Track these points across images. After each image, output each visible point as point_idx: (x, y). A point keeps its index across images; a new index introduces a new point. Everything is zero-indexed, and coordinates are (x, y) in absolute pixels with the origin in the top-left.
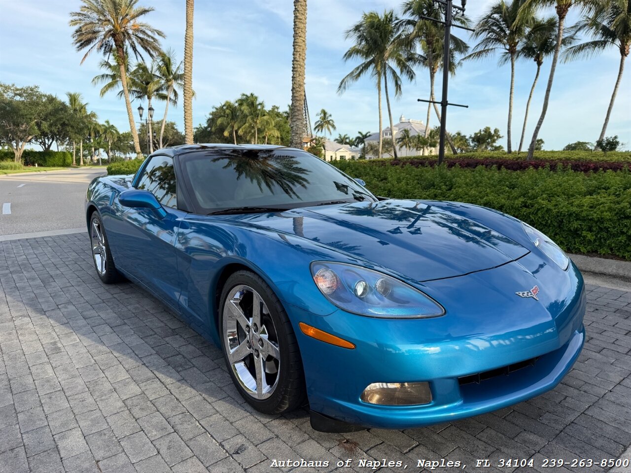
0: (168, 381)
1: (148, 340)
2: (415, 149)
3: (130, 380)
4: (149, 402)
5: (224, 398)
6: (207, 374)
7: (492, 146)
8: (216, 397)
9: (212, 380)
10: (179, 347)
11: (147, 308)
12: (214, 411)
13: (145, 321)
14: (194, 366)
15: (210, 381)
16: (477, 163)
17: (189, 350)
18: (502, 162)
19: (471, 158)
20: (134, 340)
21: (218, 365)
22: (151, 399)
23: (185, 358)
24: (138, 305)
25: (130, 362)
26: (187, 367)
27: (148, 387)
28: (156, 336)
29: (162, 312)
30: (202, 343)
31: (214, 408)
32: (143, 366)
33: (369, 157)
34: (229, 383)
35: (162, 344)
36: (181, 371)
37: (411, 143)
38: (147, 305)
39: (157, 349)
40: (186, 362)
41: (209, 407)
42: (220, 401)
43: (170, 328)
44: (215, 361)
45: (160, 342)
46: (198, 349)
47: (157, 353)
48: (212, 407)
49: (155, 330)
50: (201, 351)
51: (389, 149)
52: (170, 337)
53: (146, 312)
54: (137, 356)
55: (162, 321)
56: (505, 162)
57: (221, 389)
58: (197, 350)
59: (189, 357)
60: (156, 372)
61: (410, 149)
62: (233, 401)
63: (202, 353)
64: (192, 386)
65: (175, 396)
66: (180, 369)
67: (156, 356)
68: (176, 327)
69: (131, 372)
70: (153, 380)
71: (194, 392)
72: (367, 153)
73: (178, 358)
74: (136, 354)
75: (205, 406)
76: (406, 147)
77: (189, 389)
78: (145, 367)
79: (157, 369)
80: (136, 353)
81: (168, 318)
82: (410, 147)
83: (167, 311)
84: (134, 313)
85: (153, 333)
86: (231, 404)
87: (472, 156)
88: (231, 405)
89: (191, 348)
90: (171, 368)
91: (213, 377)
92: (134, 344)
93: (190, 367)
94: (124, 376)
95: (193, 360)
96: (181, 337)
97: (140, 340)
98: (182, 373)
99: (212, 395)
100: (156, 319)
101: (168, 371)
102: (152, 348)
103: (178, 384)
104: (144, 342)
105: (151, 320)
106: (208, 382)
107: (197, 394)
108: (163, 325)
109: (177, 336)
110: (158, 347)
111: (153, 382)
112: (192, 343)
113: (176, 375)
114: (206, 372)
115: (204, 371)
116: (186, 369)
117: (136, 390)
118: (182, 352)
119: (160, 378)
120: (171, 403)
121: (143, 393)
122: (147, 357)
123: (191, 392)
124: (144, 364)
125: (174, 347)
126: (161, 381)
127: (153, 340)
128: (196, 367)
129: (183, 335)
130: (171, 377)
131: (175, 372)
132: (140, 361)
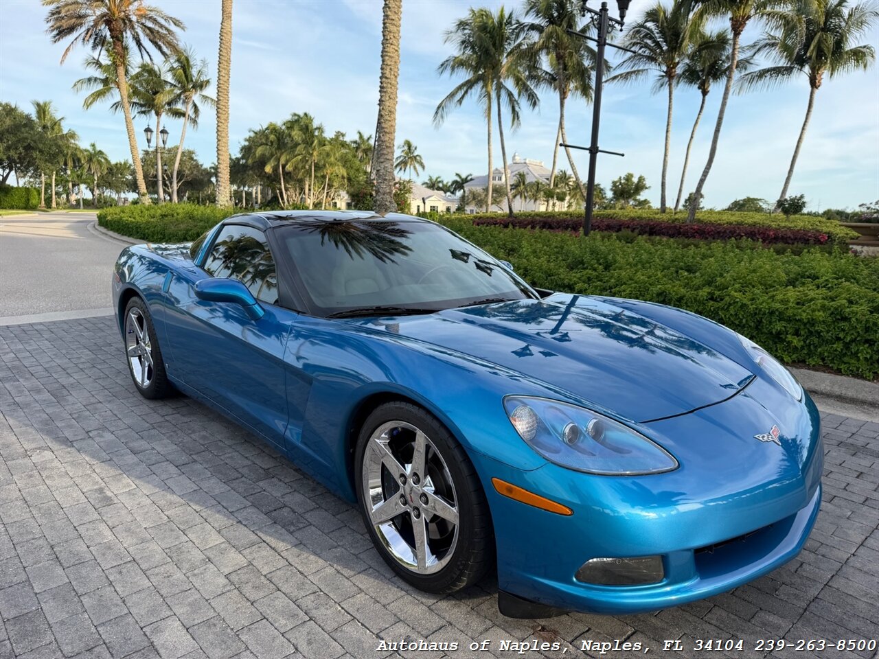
0: (281, 546)
1: (235, 484)
2: (533, 201)
3: (227, 545)
4: (263, 577)
5: (364, 570)
6: (331, 535)
7: (635, 200)
8: (352, 569)
9: (341, 544)
10: (282, 496)
11: (219, 437)
12: (356, 589)
13: (222, 458)
14: (311, 524)
15: (339, 545)
16: (621, 225)
17: (296, 499)
18: (653, 225)
19: (611, 218)
20: (217, 487)
21: (342, 522)
22: (264, 573)
23: (295, 512)
24: (204, 433)
25: (220, 520)
26: (301, 526)
27: (255, 555)
28: (243, 479)
29: (242, 443)
30: (312, 490)
31: (354, 584)
32: (239, 524)
33: (471, 210)
34: (366, 548)
35: (256, 491)
36: (294, 531)
37: (527, 192)
38: (216, 432)
39: (251, 498)
40: (298, 518)
41: (347, 583)
42: (360, 575)
43: (261, 467)
44: (338, 517)
45: (253, 488)
46: (309, 498)
47: (253, 505)
48: (352, 584)
49: (240, 470)
50: (314, 502)
51: (498, 200)
52: (264, 482)
53: (220, 444)
54: (226, 509)
55: (247, 457)
56: (658, 225)
57: (357, 558)
58: (308, 501)
59: (300, 510)
60: (260, 534)
61: (525, 201)
62: (379, 576)
63: (317, 504)
64: (315, 554)
65: (296, 568)
66: (292, 528)
67: (253, 510)
68: (269, 466)
69: (224, 532)
70: (259, 545)
71: (321, 562)
72: (467, 204)
73: (285, 511)
74: (223, 507)
75: (342, 582)
76: (521, 197)
77: (312, 557)
78: (242, 526)
79: (260, 529)
80: (224, 505)
81: (254, 453)
82: (525, 197)
83: (248, 442)
84: (203, 445)
85: (239, 475)
86: (376, 578)
87: (614, 214)
88: (377, 581)
89: (298, 497)
90: (279, 527)
91: (341, 540)
92: (217, 492)
93: (305, 525)
94: (215, 539)
95: (307, 516)
96: (281, 480)
97: (223, 485)
98: (297, 534)
99: (346, 566)
100: (237, 453)
101: (276, 532)
102: (244, 497)
103: (295, 550)
104: (229, 488)
105: (230, 455)
106: (336, 547)
107: (326, 564)
108: (250, 463)
109: (274, 480)
110: (252, 496)
111: (259, 547)
112: (297, 490)
113: (289, 537)
114: (329, 533)
115: (326, 531)
116: (300, 529)
117: (240, 560)
118: (288, 504)
119: (267, 542)
120: (294, 579)
121: (250, 564)
122: (241, 511)
123: (316, 562)
124: (240, 522)
125: (275, 495)
126: (271, 547)
127: (241, 485)
128: (314, 526)
129: (282, 478)
130: (283, 541)
131: (286, 532)
132: (232, 517)
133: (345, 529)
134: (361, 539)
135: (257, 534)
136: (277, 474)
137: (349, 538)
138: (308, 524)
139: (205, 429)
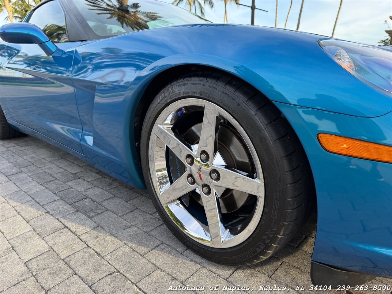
0: (80, 229)
1: (48, 185)
3: (33, 233)
4: (61, 261)
5: (157, 246)
6: (125, 217)
8: (146, 246)
9: (134, 224)
10: (85, 191)
11: (43, 157)
12: (152, 266)
14: (107, 210)
15: (132, 225)
20: (34, 187)
22: (62, 257)
23: (95, 201)
24: (33, 155)
25: (30, 211)
26: (100, 211)
27: (56, 240)
28: (56, 181)
29: (59, 159)
30: (109, 185)
31: (149, 261)
32: (47, 214)
34: (155, 225)
35: (65, 188)
36: (93, 216)
38: (43, 154)
39: (60, 194)
40: (97, 206)
41: (143, 261)
42: (154, 251)
43: (70, 173)
44: (130, 202)
45: (63, 187)
46: (106, 191)
47: (61, 199)
48: (147, 261)
49: (54, 175)
50: (110, 193)
52: (71, 182)
53: (43, 160)
54: (38, 203)
55: (61, 167)
57: (149, 235)
58: (106, 193)
59: (99, 200)
60: (63, 221)
62: (171, 250)
64: (111, 234)
65: (93, 250)
66: (92, 214)
67: (61, 202)
68: (76, 172)
69: (32, 222)
70: (62, 231)
71: (116, 241)
73: (87, 202)
74: (36, 202)
75: (138, 260)
77: (109, 238)
78: (49, 215)
79: (64, 217)
80: (37, 200)
81: (66, 164)
83: (64, 158)
84: (30, 162)
85: (53, 179)
86: (170, 253)
88: (170, 256)
89: (98, 191)
90: (81, 214)
91: (134, 221)
93: (102, 211)
94: (25, 228)
95: (104, 204)
96: (85, 180)
97: (40, 186)
98: (95, 219)
99: (140, 243)
100: (54, 165)
101: (78, 218)
102: (55, 193)
103: (94, 232)
104: (44, 188)
105: (49, 166)
106: (130, 227)
107: (122, 244)
108: (62, 170)
109: (80, 180)
110: (61, 192)
111: (61, 232)
112: (97, 186)
113: (89, 222)
114: (123, 215)
115: (121, 214)
116: (98, 214)
117: (43, 246)
118: (89, 196)
119: (69, 227)
120: (92, 260)
121: (51, 249)
122: (50, 204)
123: (113, 242)
124: (48, 212)
125: (79, 190)
126: (72, 231)
127: (54, 185)
128: (110, 211)
129: (86, 179)
130: (83, 225)
131: (86, 218)
132: (42, 209)
133: (136, 211)
134: (151, 218)
135: (61, 222)
136: (82, 176)
137: (141, 218)
138: (105, 210)
139: (34, 153)
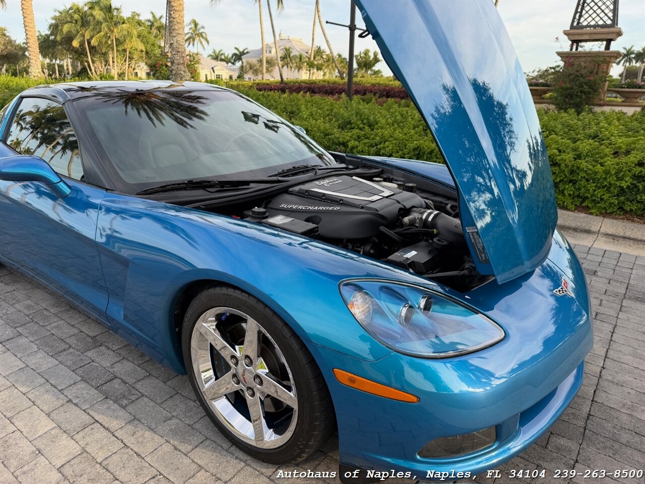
0: (114, 424)
1: (62, 357)
3: (58, 431)
4: (98, 466)
5: (201, 443)
6: (164, 406)
8: (189, 442)
9: (175, 414)
10: (112, 366)
11: (44, 305)
12: (196, 466)
13: (48, 328)
14: (143, 395)
15: (173, 416)
17: (126, 369)
21: (174, 389)
22: (99, 460)
23: (126, 383)
24: (29, 302)
25: (48, 400)
26: (133, 398)
27: (88, 439)
28: (71, 350)
29: (68, 310)
30: (141, 356)
31: (193, 461)
32: (70, 404)
33: (249, 78)
35: (85, 363)
36: (126, 405)
38: (41, 301)
39: (80, 372)
40: (129, 390)
41: (186, 461)
42: (198, 449)
43: (88, 335)
44: (169, 383)
45: (81, 360)
46: (139, 366)
47: (83, 380)
48: (191, 461)
49: (67, 340)
50: (144, 369)
52: (92, 351)
53: (45, 312)
54: (55, 387)
55: (73, 326)
57: (193, 429)
58: (138, 369)
59: (130, 380)
60: (92, 413)
62: (216, 447)
63: (147, 371)
64: (150, 429)
65: (132, 449)
66: (125, 402)
67: (83, 385)
68: (96, 334)
69: (53, 415)
70: (92, 426)
71: (157, 438)
73: (116, 384)
74: (52, 385)
75: (181, 460)
77: (148, 434)
78: (73, 406)
79: (92, 407)
80: (53, 382)
84: (28, 316)
85: (66, 346)
86: (215, 450)
88: (215, 454)
89: (128, 366)
90: (111, 402)
91: (175, 410)
92: (44, 368)
93: (137, 397)
94: (45, 425)
95: (138, 386)
96: (109, 348)
97: (51, 359)
98: (130, 408)
99: (184, 441)
100: (62, 322)
101: (108, 408)
102: (73, 371)
103: (130, 428)
104: (57, 363)
105: (56, 324)
106: (170, 419)
107: (163, 441)
108: (76, 331)
109: (103, 348)
110: (81, 369)
111: (92, 429)
112: (126, 357)
113: (121, 413)
114: (162, 403)
115: (159, 401)
116: (133, 402)
117: (73, 447)
118: (118, 375)
119: (100, 421)
120: (132, 463)
121: (84, 450)
122: (71, 388)
123: (153, 439)
124: (70, 401)
125: (104, 366)
126: (104, 427)
127: (70, 357)
128: (146, 397)
129: (110, 345)
130: (116, 418)
131: (119, 408)
132: (62, 396)
133: (176, 396)
134: (194, 406)
135: (88, 414)
136: (105, 342)
137: (182, 406)
138: (140, 395)
139: (29, 297)
